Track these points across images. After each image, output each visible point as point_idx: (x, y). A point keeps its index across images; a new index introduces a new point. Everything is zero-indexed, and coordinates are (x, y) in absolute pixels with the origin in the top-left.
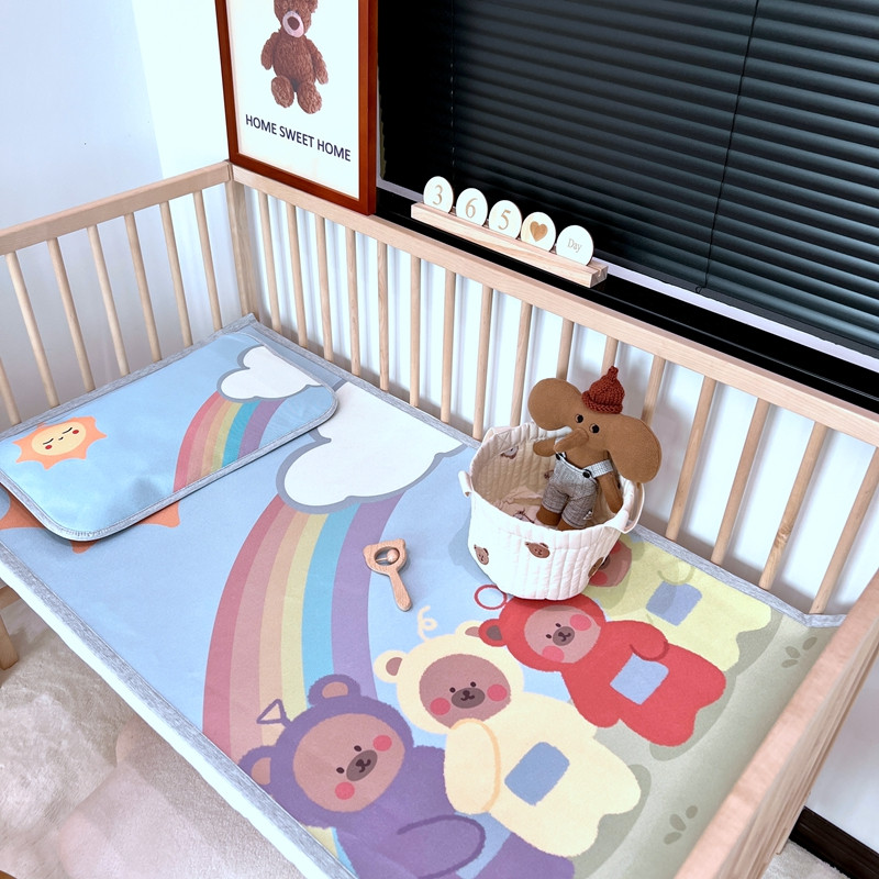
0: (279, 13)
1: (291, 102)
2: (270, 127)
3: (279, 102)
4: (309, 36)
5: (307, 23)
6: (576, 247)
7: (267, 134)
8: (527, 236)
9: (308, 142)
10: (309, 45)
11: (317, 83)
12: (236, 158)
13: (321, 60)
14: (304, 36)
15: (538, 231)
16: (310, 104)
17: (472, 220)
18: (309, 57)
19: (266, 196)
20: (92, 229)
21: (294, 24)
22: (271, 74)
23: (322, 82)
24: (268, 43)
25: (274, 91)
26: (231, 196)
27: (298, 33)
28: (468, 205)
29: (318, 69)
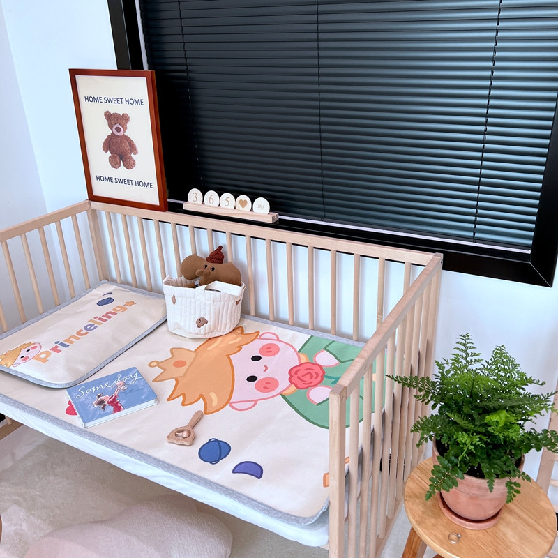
0: (111, 126)
1: (120, 165)
2: (110, 179)
3: (113, 167)
4: (126, 134)
5: (125, 129)
6: (262, 207)
7: (109, 183)
8: (239, 207)
9: (130, 183)
10: (127, 138)
11: (132, 155)
12: (92, 198)
13: (133, 144)
14: (124, 135)
15: (243, 203)
16: (130, 165)
17: (213, 205)
18: (127, 144)
19: (109, 213)
20: (23, 236)
21: (118, 130)
22: (109, 154)
23: (135, 154)
24: (106, 140)
25: (110, 162)
26: (90, 217)
27: (121, 134)
28: (210, 198)
29: (133, 148)
